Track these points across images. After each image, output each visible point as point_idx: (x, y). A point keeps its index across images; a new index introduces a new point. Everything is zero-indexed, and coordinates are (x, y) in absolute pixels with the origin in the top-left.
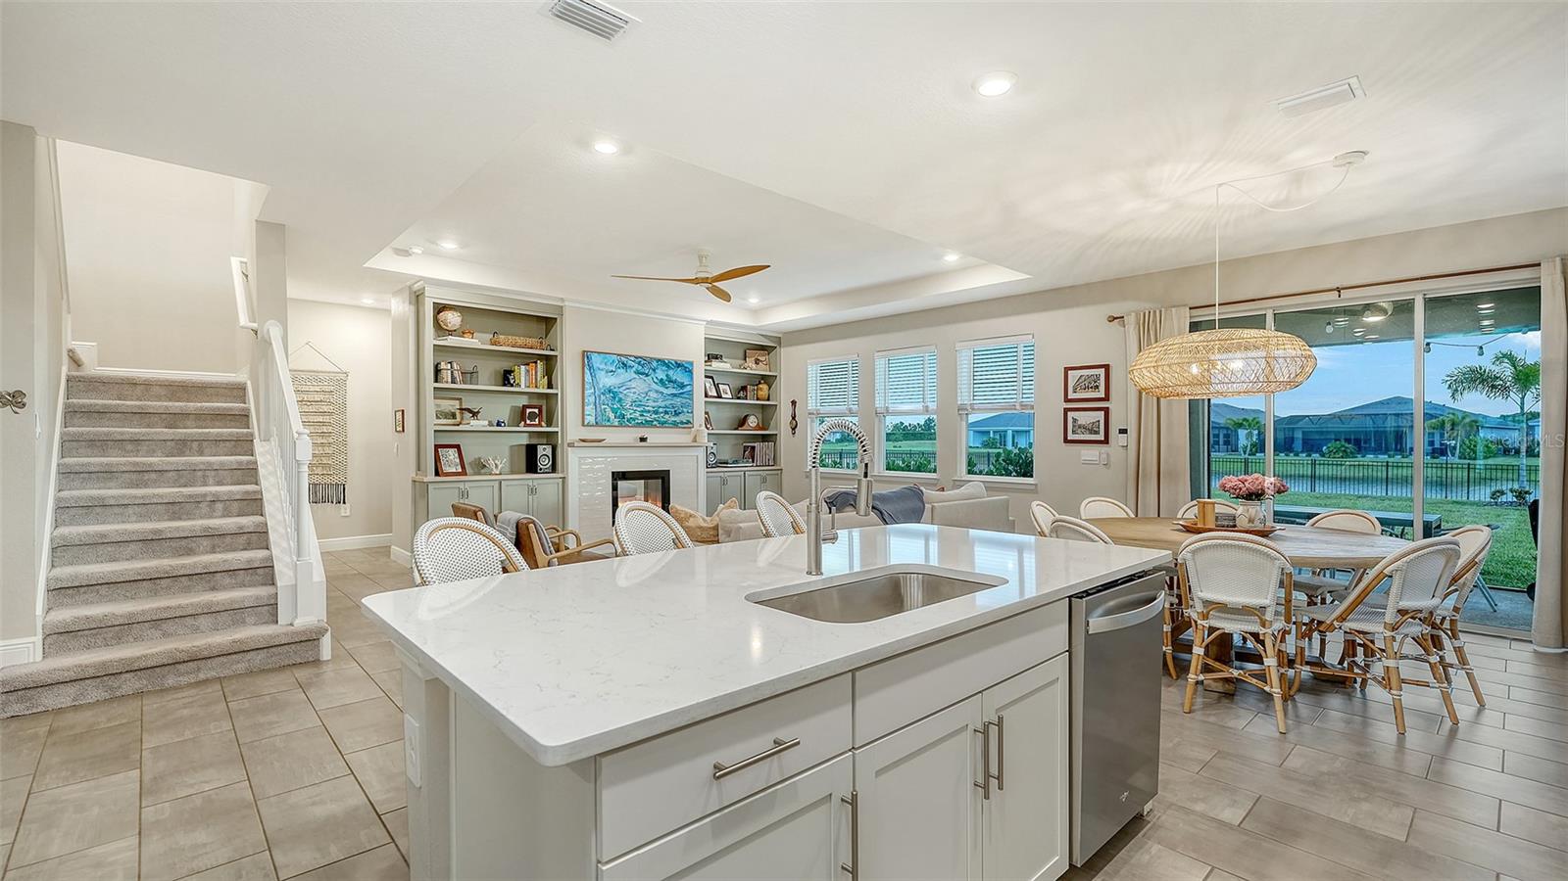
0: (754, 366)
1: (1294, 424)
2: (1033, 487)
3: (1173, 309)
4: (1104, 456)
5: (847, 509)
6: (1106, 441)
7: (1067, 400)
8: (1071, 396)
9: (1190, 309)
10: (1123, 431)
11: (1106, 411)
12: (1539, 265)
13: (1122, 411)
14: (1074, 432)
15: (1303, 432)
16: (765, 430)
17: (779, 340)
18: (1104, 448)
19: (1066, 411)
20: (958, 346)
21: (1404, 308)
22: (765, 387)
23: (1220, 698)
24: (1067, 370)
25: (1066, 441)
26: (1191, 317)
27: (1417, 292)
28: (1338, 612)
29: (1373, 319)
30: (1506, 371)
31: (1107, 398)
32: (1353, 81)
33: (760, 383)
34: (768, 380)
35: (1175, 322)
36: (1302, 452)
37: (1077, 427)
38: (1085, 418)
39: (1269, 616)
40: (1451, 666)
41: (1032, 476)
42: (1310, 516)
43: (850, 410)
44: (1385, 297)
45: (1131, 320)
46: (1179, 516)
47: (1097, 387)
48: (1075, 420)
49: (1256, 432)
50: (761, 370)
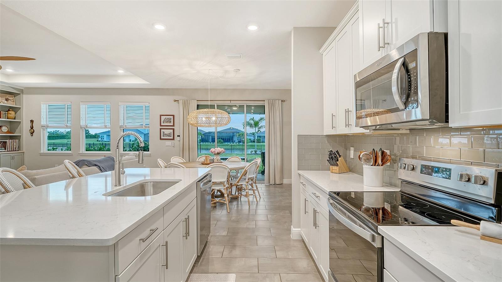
0: (6, 102)
1: (210, 134)
2: (149, 155)
3: (193, 100)
4: (173, 144)
5: (84, 166)
6: (173, 139)
7: (161, 126)
8: (162, 124)
9: (197, 101)
10: (179, 136)
11: (173, 129)
12: (265, 101)
13: (178, 129)
14: (163, 136)
15: (212, 136)
16: (13, 133)
17: (22, 91)
18: (173, 141)
19: (161, 129)
20: (120, 103)
21: (241, 107)
22: (13, 113)
23: (213, 208)
24: (161, 116)
25: (161, 139)
26: (197, 103)
27: (245, 104)
28: (237, 181)
29: (234, 108)
30: (252, 122)
31: (173, 126)
32: (241, 55)
33: (9, 110)
34: (16, 110)
35: (193, 104)
36: (212, 142)
37: (164, 135)
38: (167, 132)
39: (225, 184)
40: (255, 190)
41: (148, 151)
42: (226, 159)
43: (67, 126)
44: (238, 103)
45: (181, 102)
46: (197, 161)
47: (171, 122)
48: (163, 132)
49: (200, 136)
50: (9, 104)
